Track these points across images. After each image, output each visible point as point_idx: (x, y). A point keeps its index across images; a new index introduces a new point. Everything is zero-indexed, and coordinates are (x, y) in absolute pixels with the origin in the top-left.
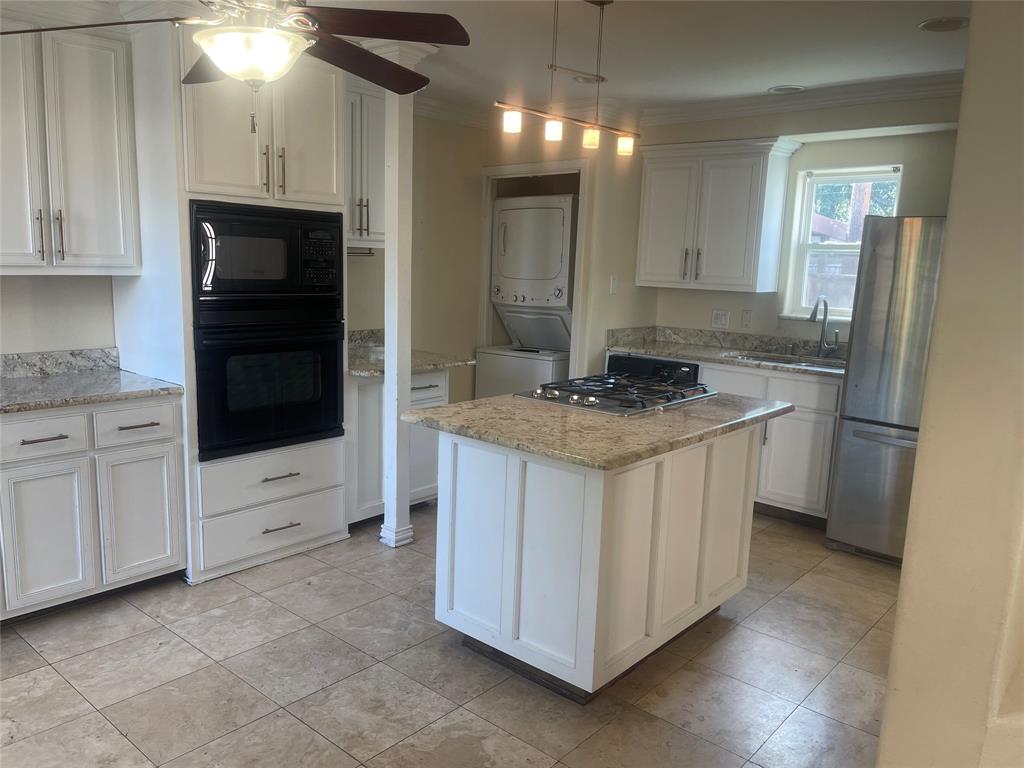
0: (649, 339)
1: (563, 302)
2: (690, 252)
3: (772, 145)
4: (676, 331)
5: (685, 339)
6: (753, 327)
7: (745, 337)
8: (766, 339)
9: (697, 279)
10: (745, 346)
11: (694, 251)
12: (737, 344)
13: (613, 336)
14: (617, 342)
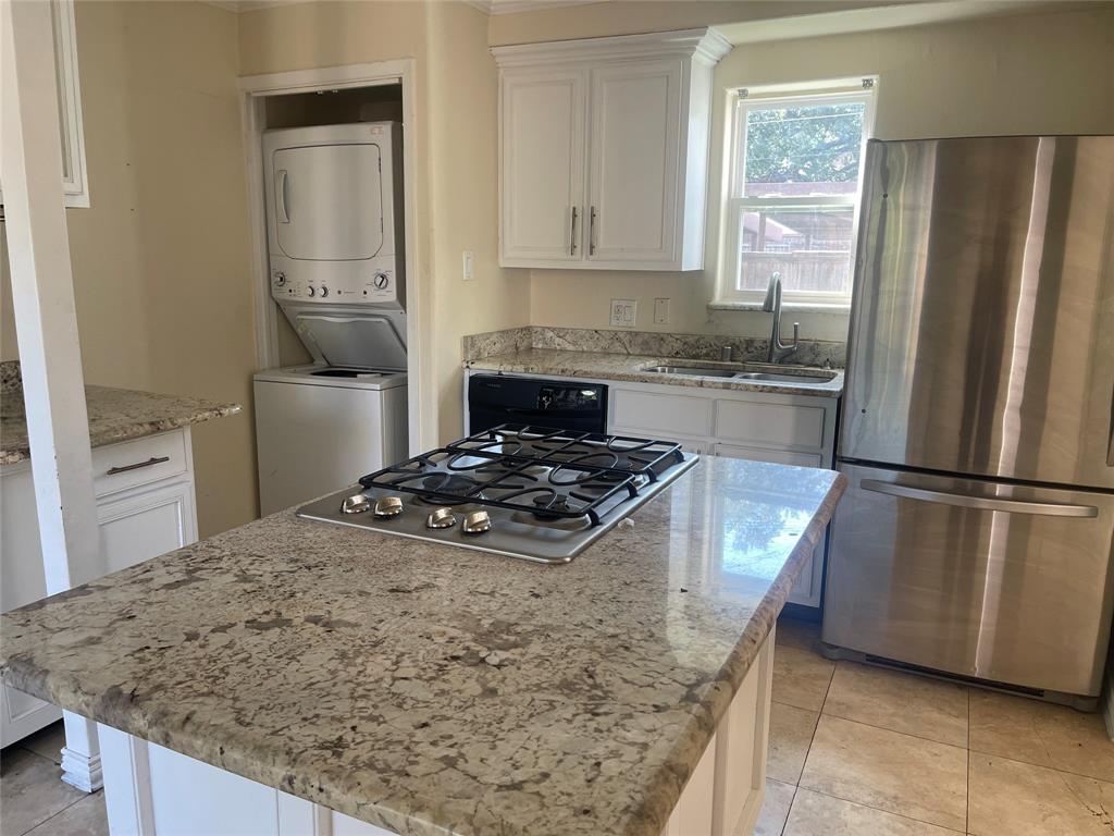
0: (523, 346)
1: (390, 295)
2: (579, 213)
4: (561, 333)
5: (575, 343)
6: (671, 322)
7: (661, 338)
8: (691, 340)
9: (591, 253)
10: (663, 350)
11: (586, 211)
12: (650, 349)
13: (473, 346)
14: (480, 353)
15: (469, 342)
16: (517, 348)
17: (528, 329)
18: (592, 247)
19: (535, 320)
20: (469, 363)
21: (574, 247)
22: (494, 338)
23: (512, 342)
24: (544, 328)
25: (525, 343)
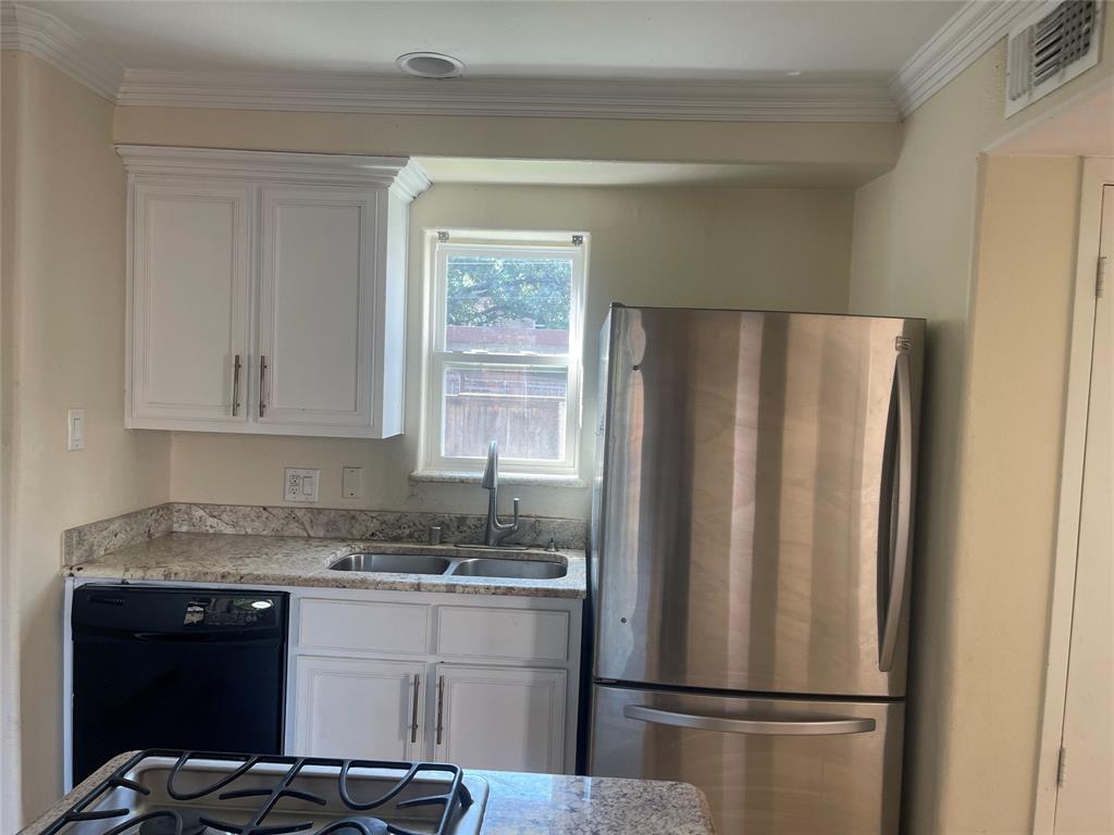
0: (158, 532)
2: (244, 363)
3: (395, 173)
4: (214, 510)
5: (235, 524)
6: (363, 496)
7: (351, 516)
8: (390, 518)
9: (261, 415)
10: (354, 532)
11: (252, 361)
12: (339, 530)
13: (80, 542)
14: (91, 551)
15: (75, 537)
16: (150, 536)
17: (167, 507)
18: (262, 406)
19: (177, 494)
20: (72, 569)
21: (236, 405)
22: (114, 527)
23: (143, 528)
24: (190, 505)
25: (163, 527)
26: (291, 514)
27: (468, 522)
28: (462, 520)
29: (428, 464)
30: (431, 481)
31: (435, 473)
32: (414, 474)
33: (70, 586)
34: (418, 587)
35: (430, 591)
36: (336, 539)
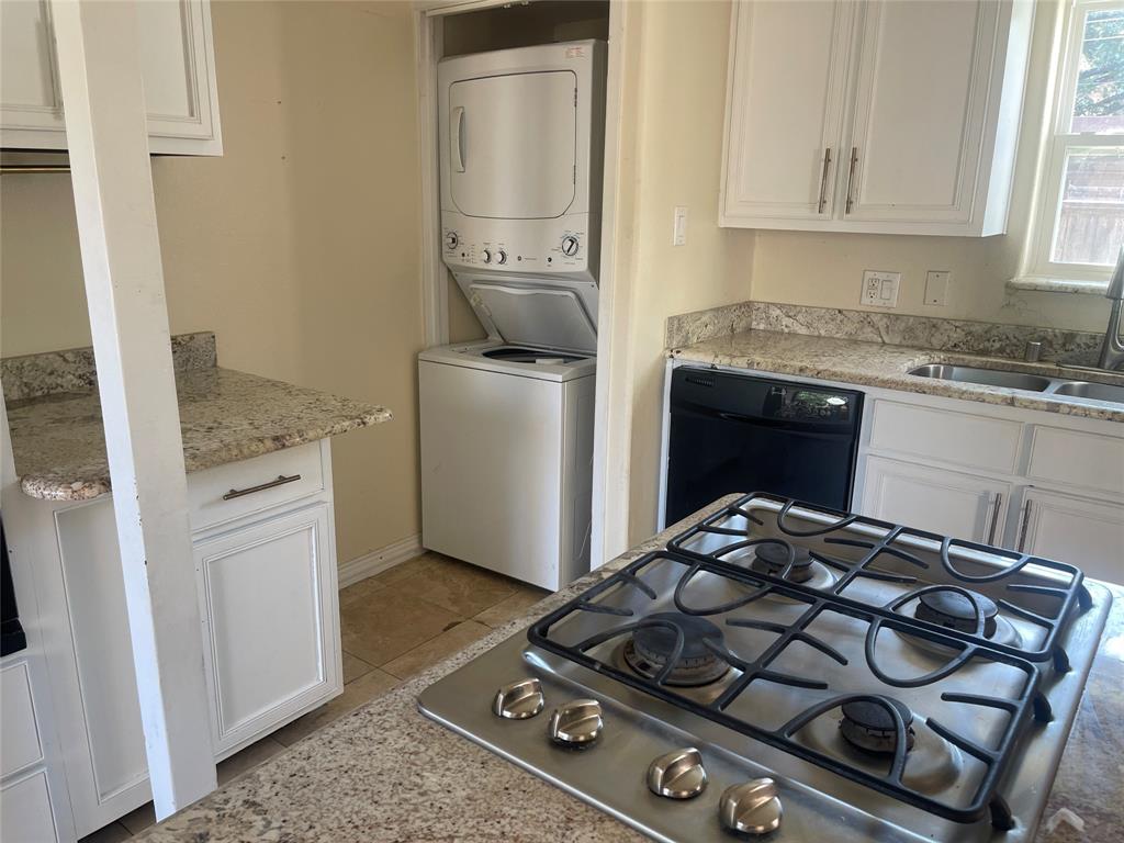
0: (740, 326)
1: (580, 263)
2: (834, 157)
4: (790, 310)
7: (933, 325)
9: (848, 211)
13: (679, 329)
14: (687, 338)
15: (676, 324)
16: (733, 330)
17: (748, 305)
18: (849, 202)
19: (756, 294)
20: (674, 351)
21: (823, 202)
22: (705, 318)
23: (727, 323)
24: (768, 305)
25: (743, 324)
26: (866, 319)
27: (1078, 340)
28: (1069, 337)
29: (1031, 271)
30: (1035, 290)
31: (1041, 281)
32: (1014, 280)
33: (670, 366)
34: (1012, 402)
35: (1026, 407)
36: (913, 347)
